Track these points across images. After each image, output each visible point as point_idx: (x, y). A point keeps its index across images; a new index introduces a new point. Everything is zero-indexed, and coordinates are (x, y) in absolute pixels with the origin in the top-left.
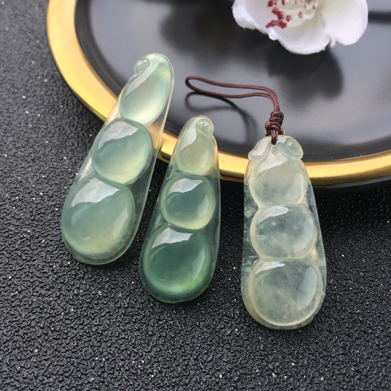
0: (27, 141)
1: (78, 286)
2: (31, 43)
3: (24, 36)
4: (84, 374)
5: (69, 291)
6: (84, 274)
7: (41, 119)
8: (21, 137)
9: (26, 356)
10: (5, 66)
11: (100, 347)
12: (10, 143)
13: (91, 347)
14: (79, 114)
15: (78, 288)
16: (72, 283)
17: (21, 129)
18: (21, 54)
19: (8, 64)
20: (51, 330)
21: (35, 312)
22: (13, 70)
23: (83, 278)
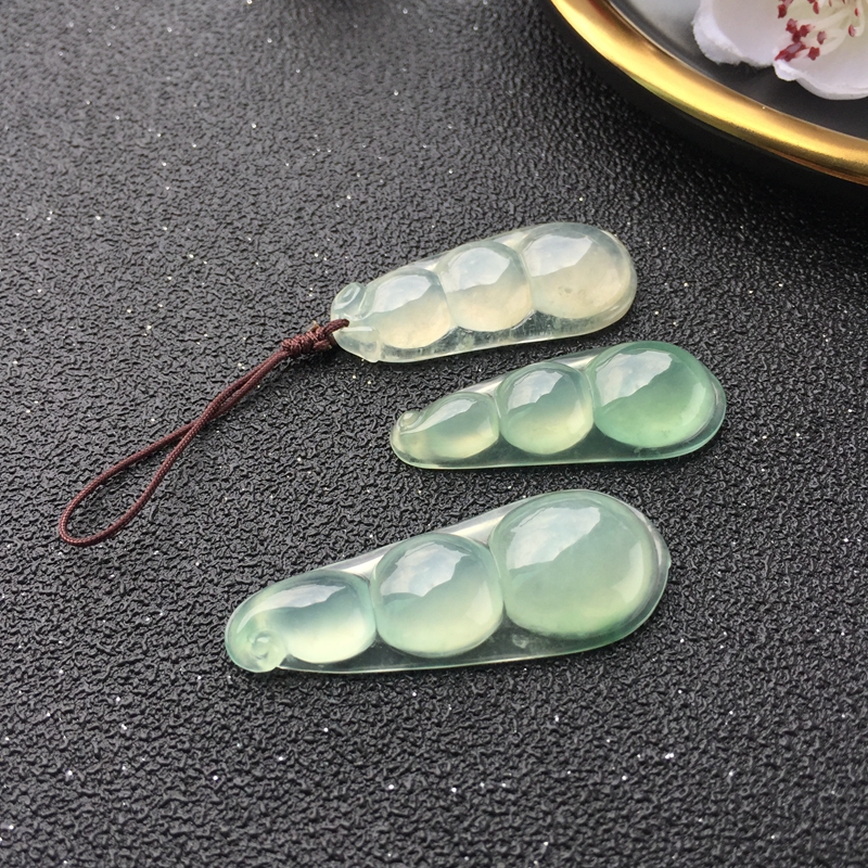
0: (543, 203)
1: (753, 430)
2: (464, 32)
3: (443, 20)
4: (837, 567)
5: (740, 440)
6: (756, 408)
7: (549, 160)
8: (531, 199)
9: (721, 554)
10: (437, 78)
11: (841, 521)
12: (515, 210)
13: (826, 523)
14: (616, 144)
15: (757, 434)
16: (741, 426)
17: (522, 183)
18: (455, 53)
19: (441, 74)
20: (743, 508)
21: (700, 483)
22: (457, 82)
23: (756, 416)
